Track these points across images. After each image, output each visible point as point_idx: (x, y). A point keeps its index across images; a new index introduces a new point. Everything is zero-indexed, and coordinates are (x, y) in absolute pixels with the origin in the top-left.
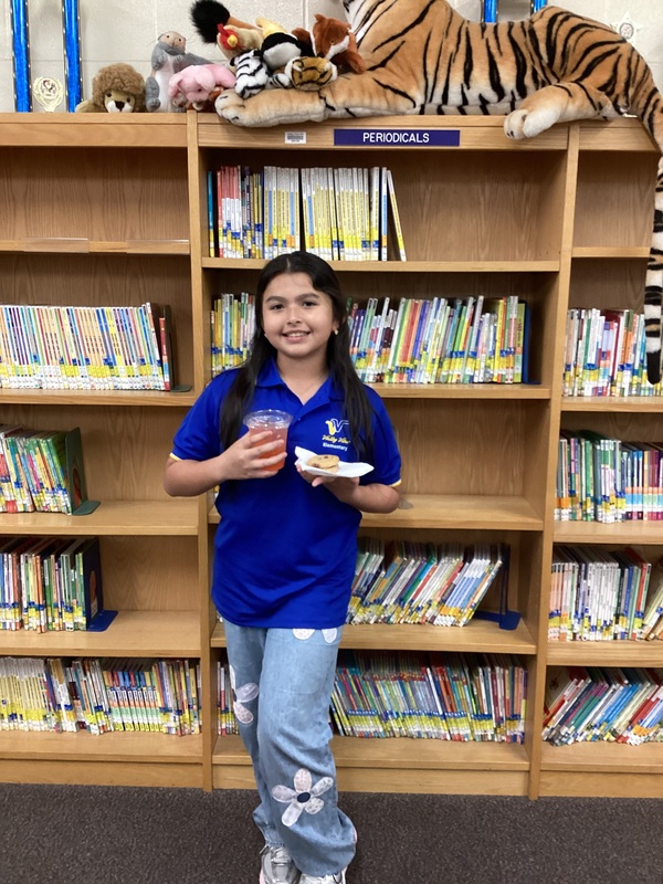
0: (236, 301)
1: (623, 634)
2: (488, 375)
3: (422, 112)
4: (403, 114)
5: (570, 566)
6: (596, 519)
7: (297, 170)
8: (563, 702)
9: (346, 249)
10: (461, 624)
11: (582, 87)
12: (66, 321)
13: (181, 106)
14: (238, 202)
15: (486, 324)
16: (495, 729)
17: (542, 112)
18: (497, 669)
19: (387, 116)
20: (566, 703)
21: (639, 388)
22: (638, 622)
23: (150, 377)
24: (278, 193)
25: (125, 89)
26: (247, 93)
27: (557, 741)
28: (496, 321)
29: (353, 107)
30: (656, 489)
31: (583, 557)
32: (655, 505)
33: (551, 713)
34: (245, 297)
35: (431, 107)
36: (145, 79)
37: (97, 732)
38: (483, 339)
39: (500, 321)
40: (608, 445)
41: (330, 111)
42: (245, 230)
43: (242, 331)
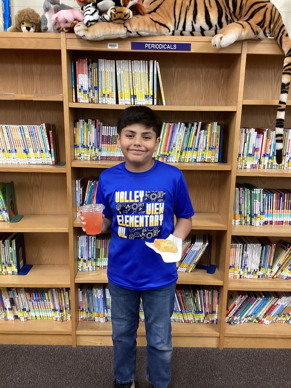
0: (86, 123)
1: (262, 275)
2: (203, 159)
3: (173, 34)
4: (164, 35)
5: (239, 245)
6: (251, 224)
7: (114, 61)
8: (235, 305)
9: (137, 99)
10: (190, 271)
11: (249, 23)
12: (5, 132)
13: (58, 29)
14: (86, 76)
15: (202, 135)
16: (205, 318)
17: (230, 35)
18: (206, 291)
19: (156, 36)
20: (236, 306)
21: (272, 165)
22: (269, 270)
23: (46, 159)
24: (105, 72)
25: (30, 21)
26: (89, 24)
27: (232, 323)
28: (207, 134)
29: (140, 31)
30: (278, 211)
31: (246, 241)
32: (278, 218)
33: (230, 310)
34: (90, 121)
35: (178, 32)
36: (41, 16)
37: (24, 320)
38: (201, 142)
39: (209, 134)
40: (257, 191)
41: (129, 33)
42: (89, 89)
43: (89, 137)
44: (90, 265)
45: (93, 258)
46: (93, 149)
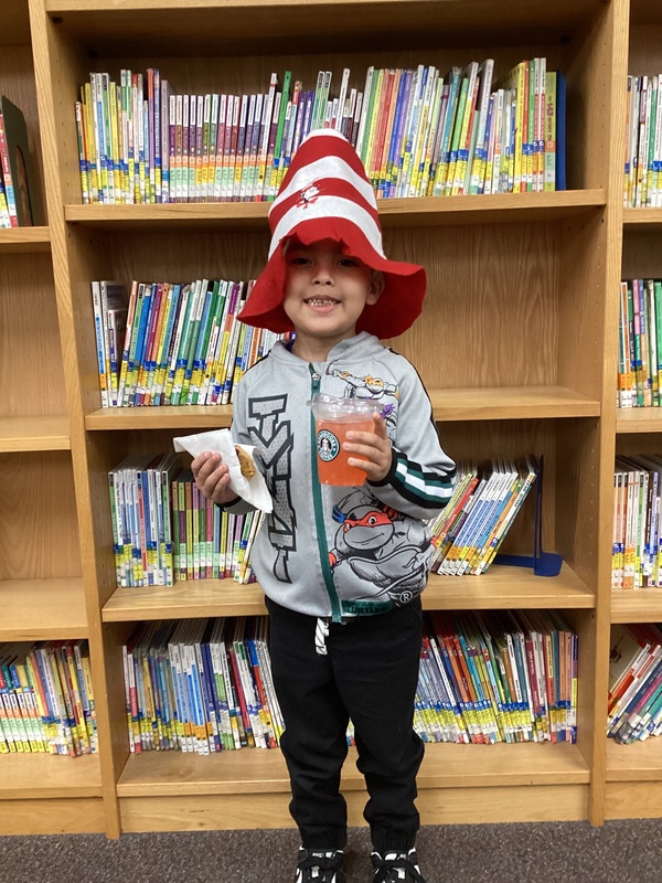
0: (113, 84)
2: (505, 187)
5: (635, 476)
8: (632, 679)
10: (478, 571)
15: (498, 107)
16: (535, 723)
18: (534, 635)
20: (636, 680)
27: (625, 737)
28: (514, 98)
31: (655, 466)
34: (126, 76)
38: (496, 129)
39: (520, 97)
43: (125, 133)
44: (157, 566)
45: (163, 541)
46: (142, 172)
